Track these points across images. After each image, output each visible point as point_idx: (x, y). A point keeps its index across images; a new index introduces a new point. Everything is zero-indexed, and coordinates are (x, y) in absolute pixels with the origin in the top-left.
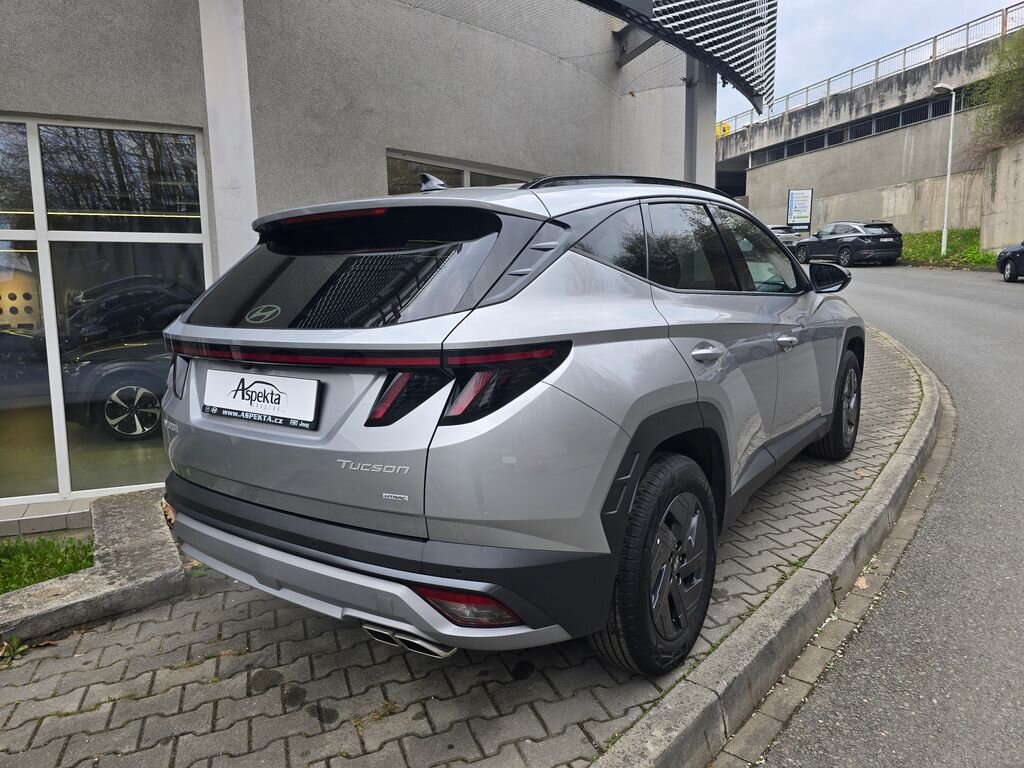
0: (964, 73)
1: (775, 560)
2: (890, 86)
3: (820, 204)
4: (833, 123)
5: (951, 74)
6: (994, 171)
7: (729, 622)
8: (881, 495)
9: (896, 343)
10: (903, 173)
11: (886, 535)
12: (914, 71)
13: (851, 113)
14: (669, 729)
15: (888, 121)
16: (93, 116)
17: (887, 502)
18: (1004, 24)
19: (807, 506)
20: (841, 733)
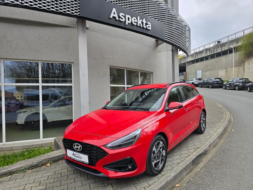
0: (235, 44)
1: (194, 147)
2: (219, 47)
3: (204, 73)
4: (206, 55)
5: (232, 44)
6: (244, 66)
7: (185, 157)
8: (216, 136)
9: (221, 106)
10: (223, 66)
11: (217, 144)
12: (224, 43)
13: (210, 53)
14: (175, 172)
15: (219, 55)
16: (52, 61)
17: (217, 137)
18: (244, 33)
19: (201, 138)
20: (206, 175)
